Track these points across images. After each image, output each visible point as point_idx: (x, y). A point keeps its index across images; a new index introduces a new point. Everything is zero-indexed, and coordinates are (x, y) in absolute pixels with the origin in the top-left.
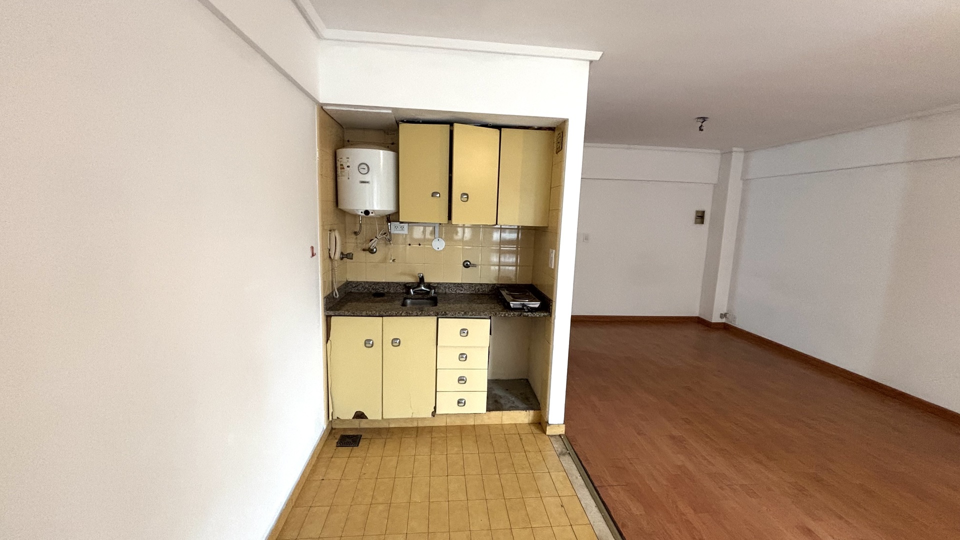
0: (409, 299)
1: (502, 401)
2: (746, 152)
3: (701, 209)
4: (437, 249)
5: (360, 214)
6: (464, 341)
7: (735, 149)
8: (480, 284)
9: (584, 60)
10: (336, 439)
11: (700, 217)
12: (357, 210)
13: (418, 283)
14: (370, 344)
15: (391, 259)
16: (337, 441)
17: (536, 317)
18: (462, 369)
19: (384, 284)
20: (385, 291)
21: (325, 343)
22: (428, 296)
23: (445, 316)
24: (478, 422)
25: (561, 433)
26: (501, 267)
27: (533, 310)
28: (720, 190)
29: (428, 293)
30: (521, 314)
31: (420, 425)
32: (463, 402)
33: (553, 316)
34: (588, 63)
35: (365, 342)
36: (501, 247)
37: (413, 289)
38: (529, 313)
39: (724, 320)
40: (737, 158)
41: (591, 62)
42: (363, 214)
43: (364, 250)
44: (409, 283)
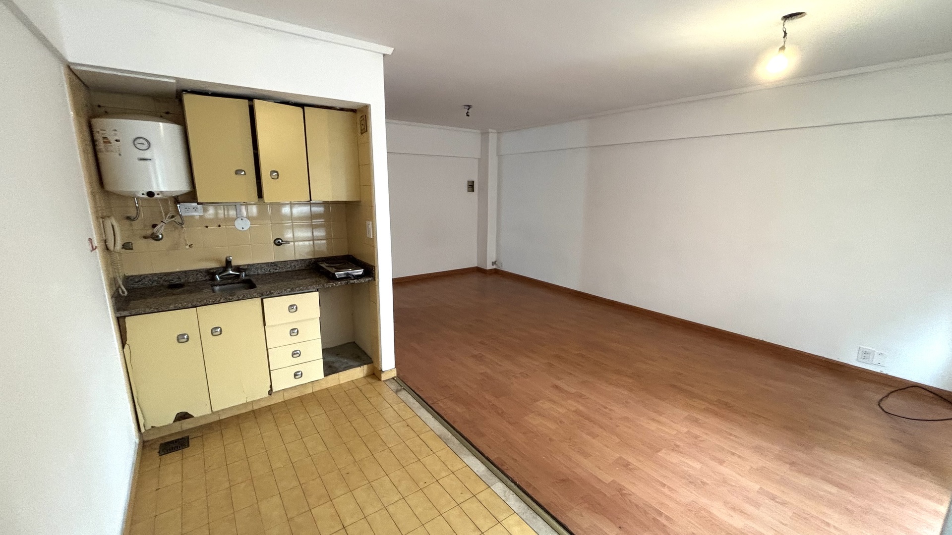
0: (216, 285)
1: (337, 365)
2: (498, 133)
3: (471, 179)
4: (242, 230)
5: (141, 196)
6: (294, 317)
7: (490, 130)
8: (296, 260)
9: (379, 53)
10: (156, 449)
11: (471, 186)
12: (136, 191)
13: (223, 267)
14: (184, 338)
15: (187, 245)
16: (157, 451)
17: (361, 283)
18: (295, 343)
19: (180, 274)
20: (182, 281)
21: (121, 348)
22: (239, 280)
23: (270, 295)
24: (317, 389)
25: (393, 376)
26: (315, 242)
27: (358, 277)
28: (483, 164)
29: (237, 276)
30: (348, 282)
31: (256, 407)
32: (300, 373)
33: (377, 280)
34: (382, 56)
35: (177, 338)
36: (312, 222)
37: (219, 275)
38: (355, 280)
39: (494, 267)
40: (493, 137)
41: (384, 55)
42: (146, 196)
43: (145, 237)
44: (213, 269)
